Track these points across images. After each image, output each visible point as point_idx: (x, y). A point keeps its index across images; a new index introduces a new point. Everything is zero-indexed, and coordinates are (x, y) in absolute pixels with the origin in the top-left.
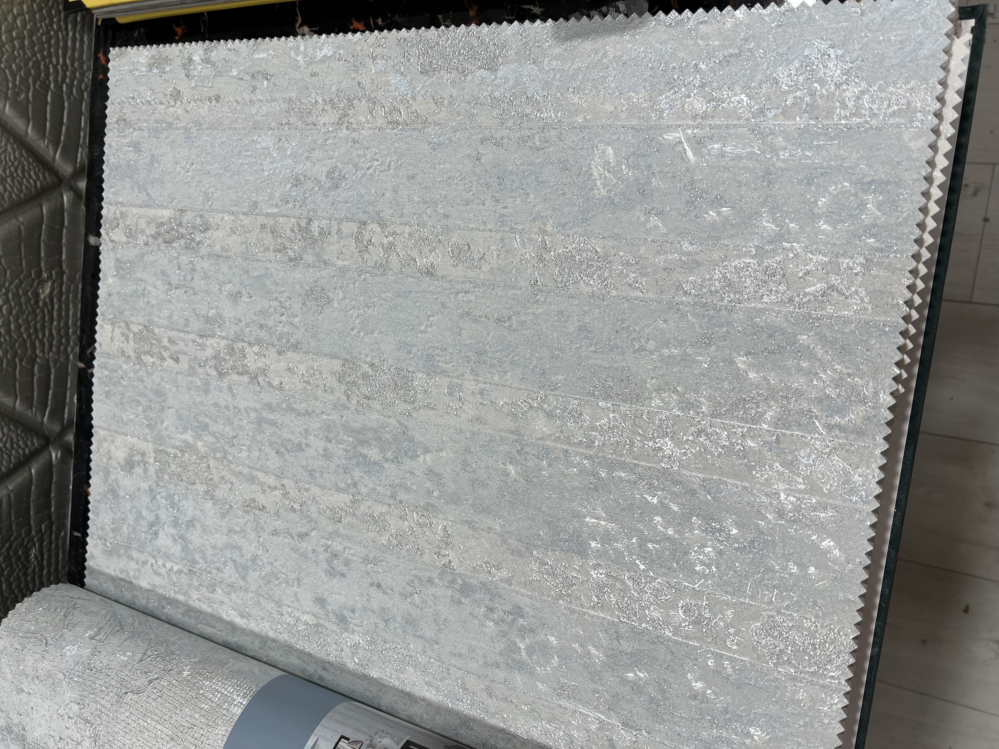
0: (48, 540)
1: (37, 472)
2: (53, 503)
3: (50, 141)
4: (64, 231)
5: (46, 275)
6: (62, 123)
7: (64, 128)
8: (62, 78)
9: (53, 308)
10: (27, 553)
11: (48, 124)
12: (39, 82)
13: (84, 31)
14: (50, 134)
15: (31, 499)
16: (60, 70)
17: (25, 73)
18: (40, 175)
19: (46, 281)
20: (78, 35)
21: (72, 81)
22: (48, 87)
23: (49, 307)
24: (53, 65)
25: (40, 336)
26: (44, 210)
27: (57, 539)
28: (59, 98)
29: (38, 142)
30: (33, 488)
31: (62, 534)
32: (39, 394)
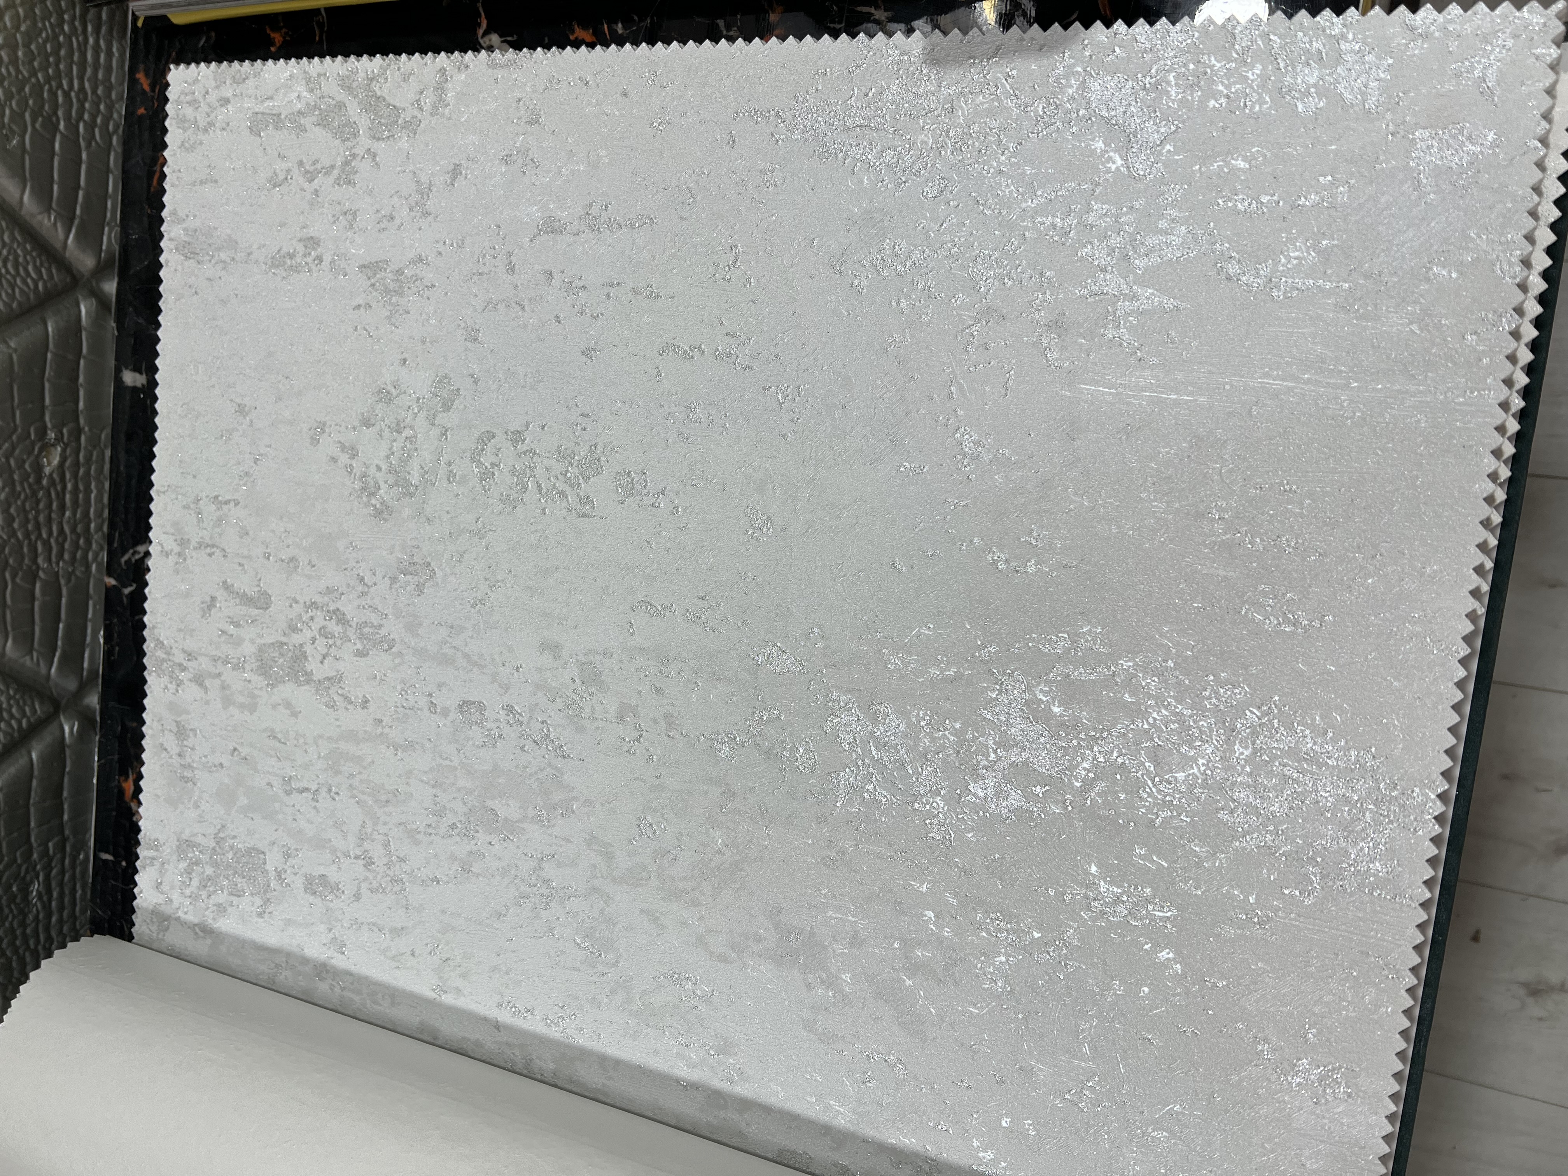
0: (59, 866)
1: (41, 757)
2: (66, 806)
3: (59, 215)
4: (82, 362)
5: (53, 435)
6: (78, 187)
7: (81, 193)
8: (77, 112)
9: (64, 488)
10: (25, 891)
11: (55, 187)
12: (40, 119)
13: (112, 36)
14: (58, 204)
15: (32, 801)
16: (74, 100)
17: (18, 104)
18: (43, 270)
19: (53, 445)
20: (102, 42)
21: (94, 117)
22: (56, 128)
23: (59, 488)
24: (64, 92)
25: (45, 536)
26: (50, 329)
27: (73, 866)
28: (72, 143)
29: (40, 217)
30: (34, 783)
31: (81, 857)
32: (42, 630)
